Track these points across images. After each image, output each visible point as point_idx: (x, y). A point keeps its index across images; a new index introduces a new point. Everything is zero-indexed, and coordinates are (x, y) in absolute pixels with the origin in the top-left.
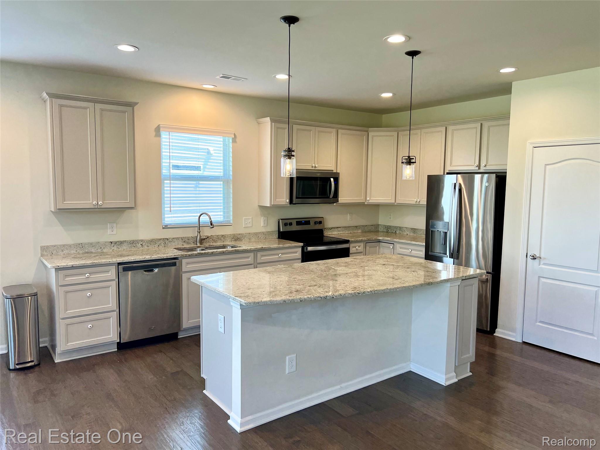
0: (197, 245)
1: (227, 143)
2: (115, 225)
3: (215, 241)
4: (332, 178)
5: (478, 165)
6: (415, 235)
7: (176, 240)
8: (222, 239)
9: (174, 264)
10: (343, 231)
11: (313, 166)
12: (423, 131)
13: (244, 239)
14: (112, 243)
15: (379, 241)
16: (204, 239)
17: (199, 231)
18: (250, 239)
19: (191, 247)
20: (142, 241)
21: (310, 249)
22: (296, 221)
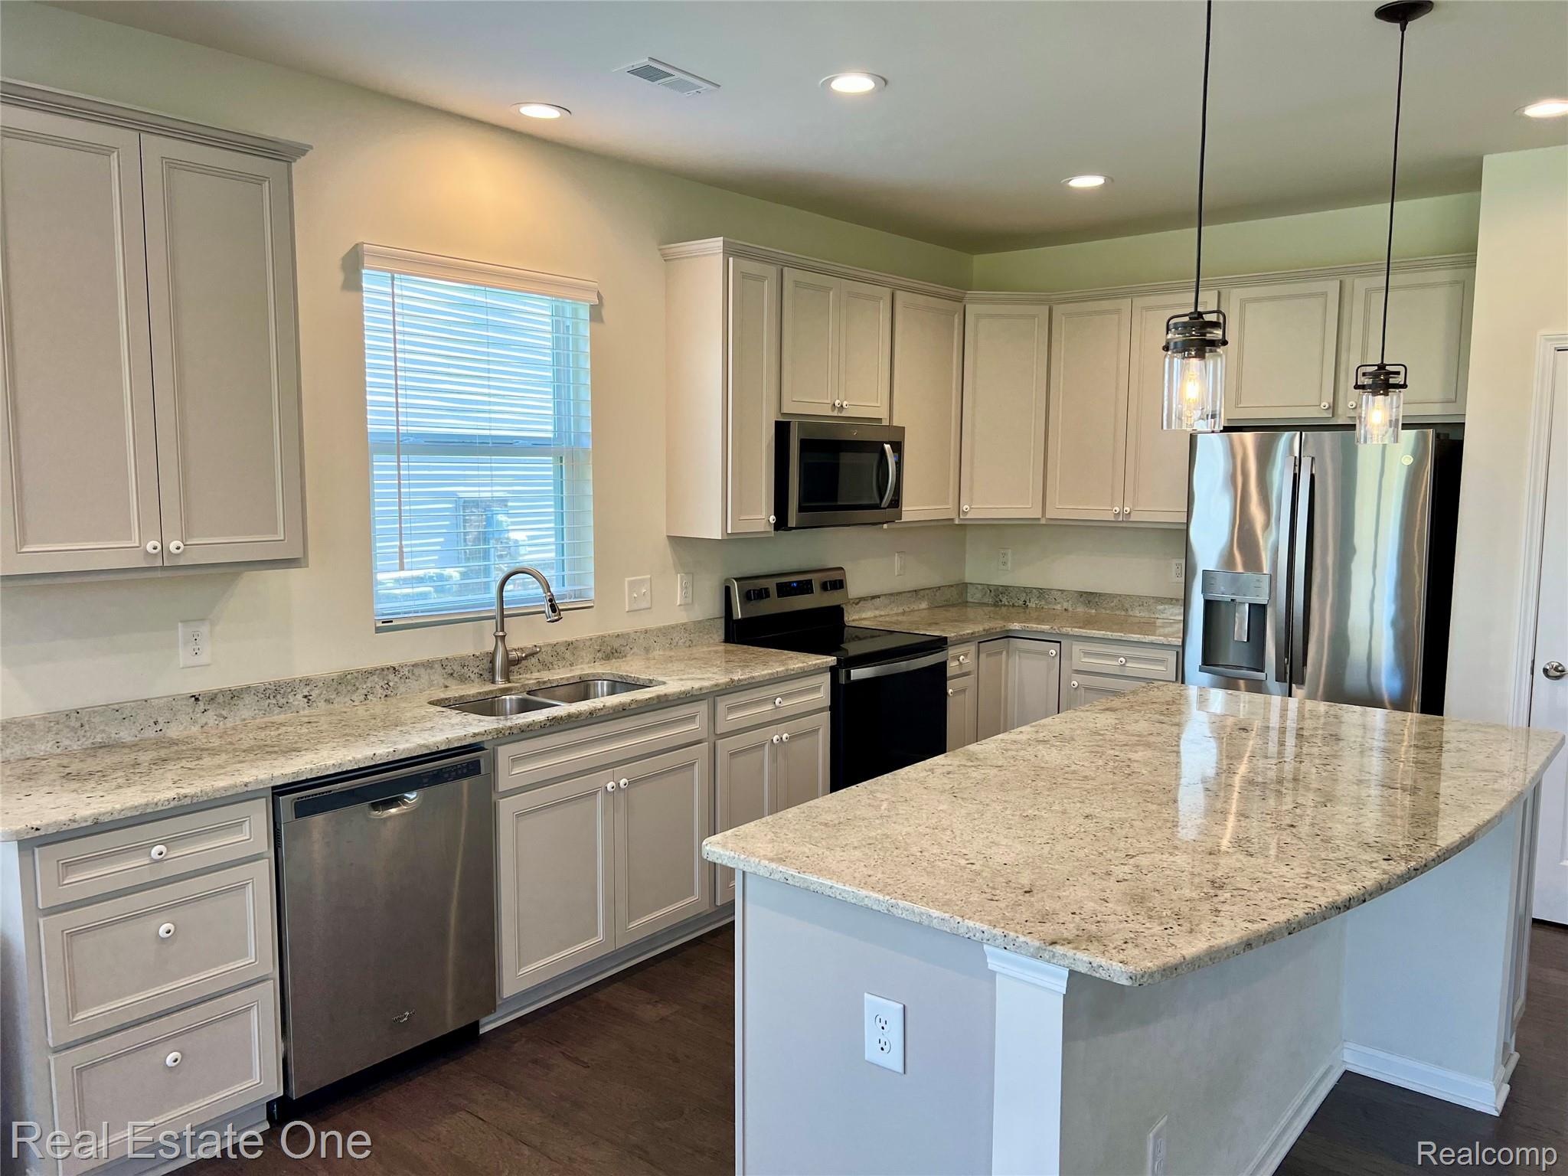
0: (493, 682)
1: (568, 323)
2: (204, 629)
3: (546, 666)
4: (887, 443)
5: (1331, 405)
6: (1094, 611)
7: (423, 670)
8: (568, 655)
9: (473, 768)
10: (885, 607)
11: (836, 404)
12: (1139, 302)
13: (632, 651)
14: (197, 699)
15: (1008, 636)
16: (518, 661)
17: (501, 634)
18: (647, 650)
19: (480, 693)
20: (307, 682)
21: (857, 674)
22: (777, 584)
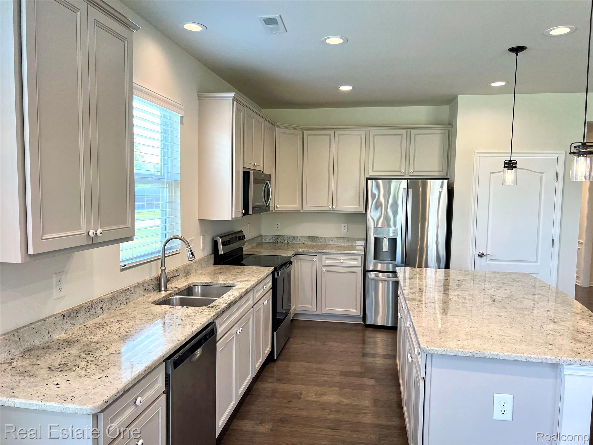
0: (160, 291)
2: (64, 277)
4: (268, 181)
5: (405, 171)
6: (314, 243)
7: (137, 288)
11: (255, 165)
14: (64, 316)
15: (296, 254)
17: (164, 268)
20: (101, 300)
22: (230, 238)
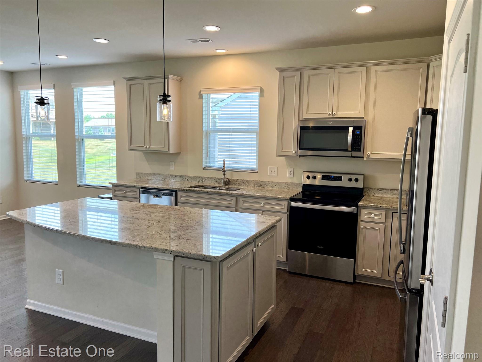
2: (173, 163)
4: (350, 127)
11: (329, 114)
13: (267, 187)
14: (170, 175)
17: (224, 174)
20: (188, 176)
21: (294, 204)
22: (322, 176)
